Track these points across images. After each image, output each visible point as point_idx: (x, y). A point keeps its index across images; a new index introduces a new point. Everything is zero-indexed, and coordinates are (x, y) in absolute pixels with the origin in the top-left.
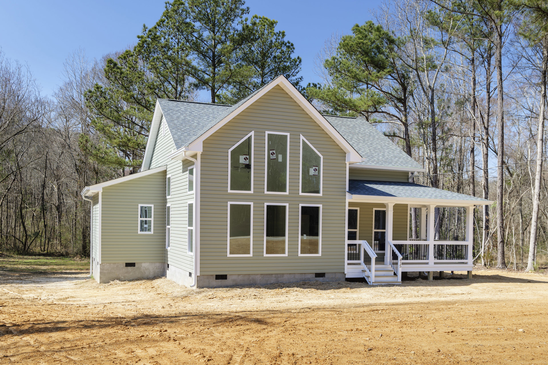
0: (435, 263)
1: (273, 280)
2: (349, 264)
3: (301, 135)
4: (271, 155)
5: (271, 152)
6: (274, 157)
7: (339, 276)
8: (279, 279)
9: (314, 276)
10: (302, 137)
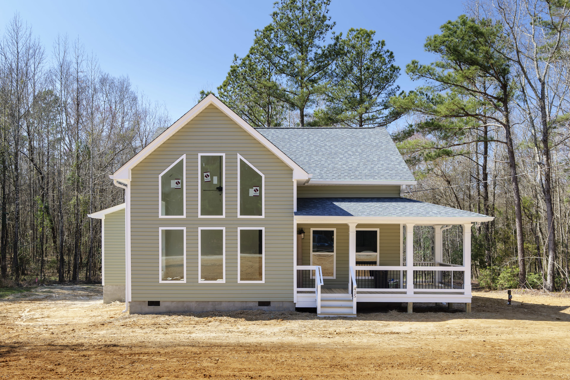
0: (415, 293)
2: (298, 292)
3: (238, 154)
4: (205, 178)
5: (205, 174)
6: (209, 179)
7: (286, 305)
8: (217, 307)
9: (257, 304)
10: (239, 157)
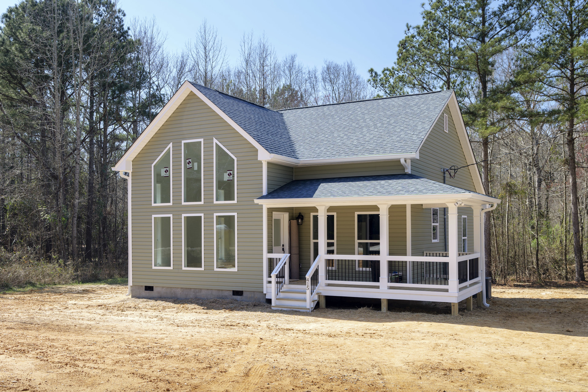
1: (191, 295)
2: (268, 282)
3: (214, 138)
4: (188, 165)
5: (188, 161)
6: (191, 165)
7: (257, 295)
8: (197, 294)
9: (231, 293)
10: (215, 141)
